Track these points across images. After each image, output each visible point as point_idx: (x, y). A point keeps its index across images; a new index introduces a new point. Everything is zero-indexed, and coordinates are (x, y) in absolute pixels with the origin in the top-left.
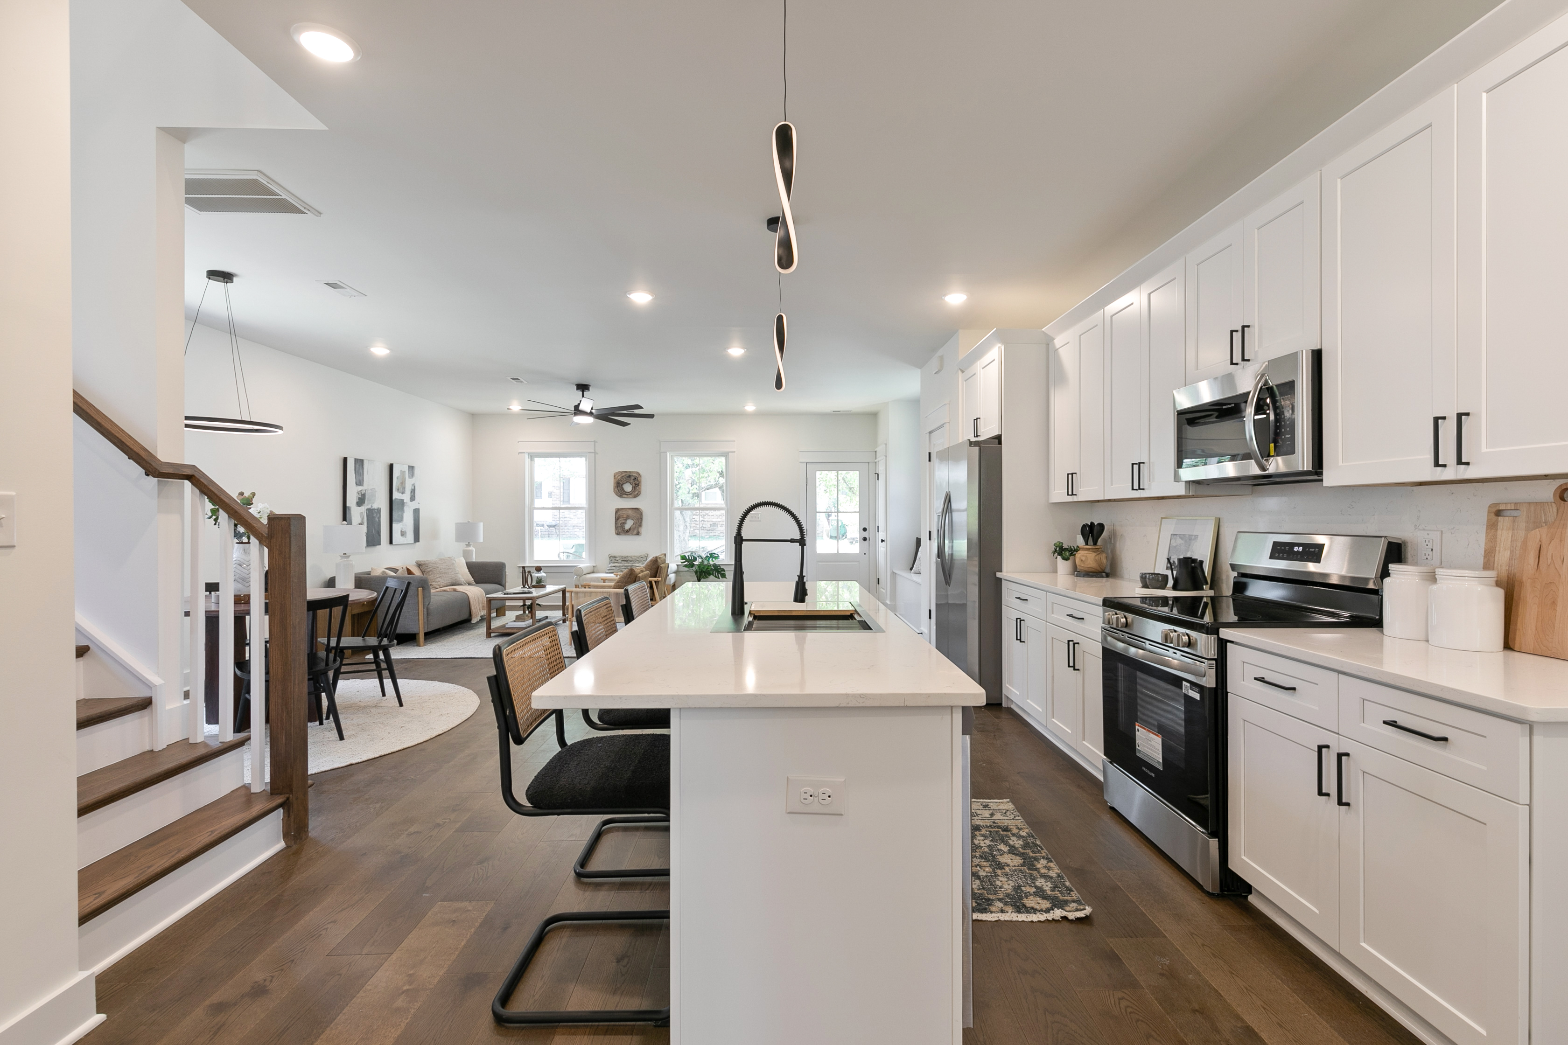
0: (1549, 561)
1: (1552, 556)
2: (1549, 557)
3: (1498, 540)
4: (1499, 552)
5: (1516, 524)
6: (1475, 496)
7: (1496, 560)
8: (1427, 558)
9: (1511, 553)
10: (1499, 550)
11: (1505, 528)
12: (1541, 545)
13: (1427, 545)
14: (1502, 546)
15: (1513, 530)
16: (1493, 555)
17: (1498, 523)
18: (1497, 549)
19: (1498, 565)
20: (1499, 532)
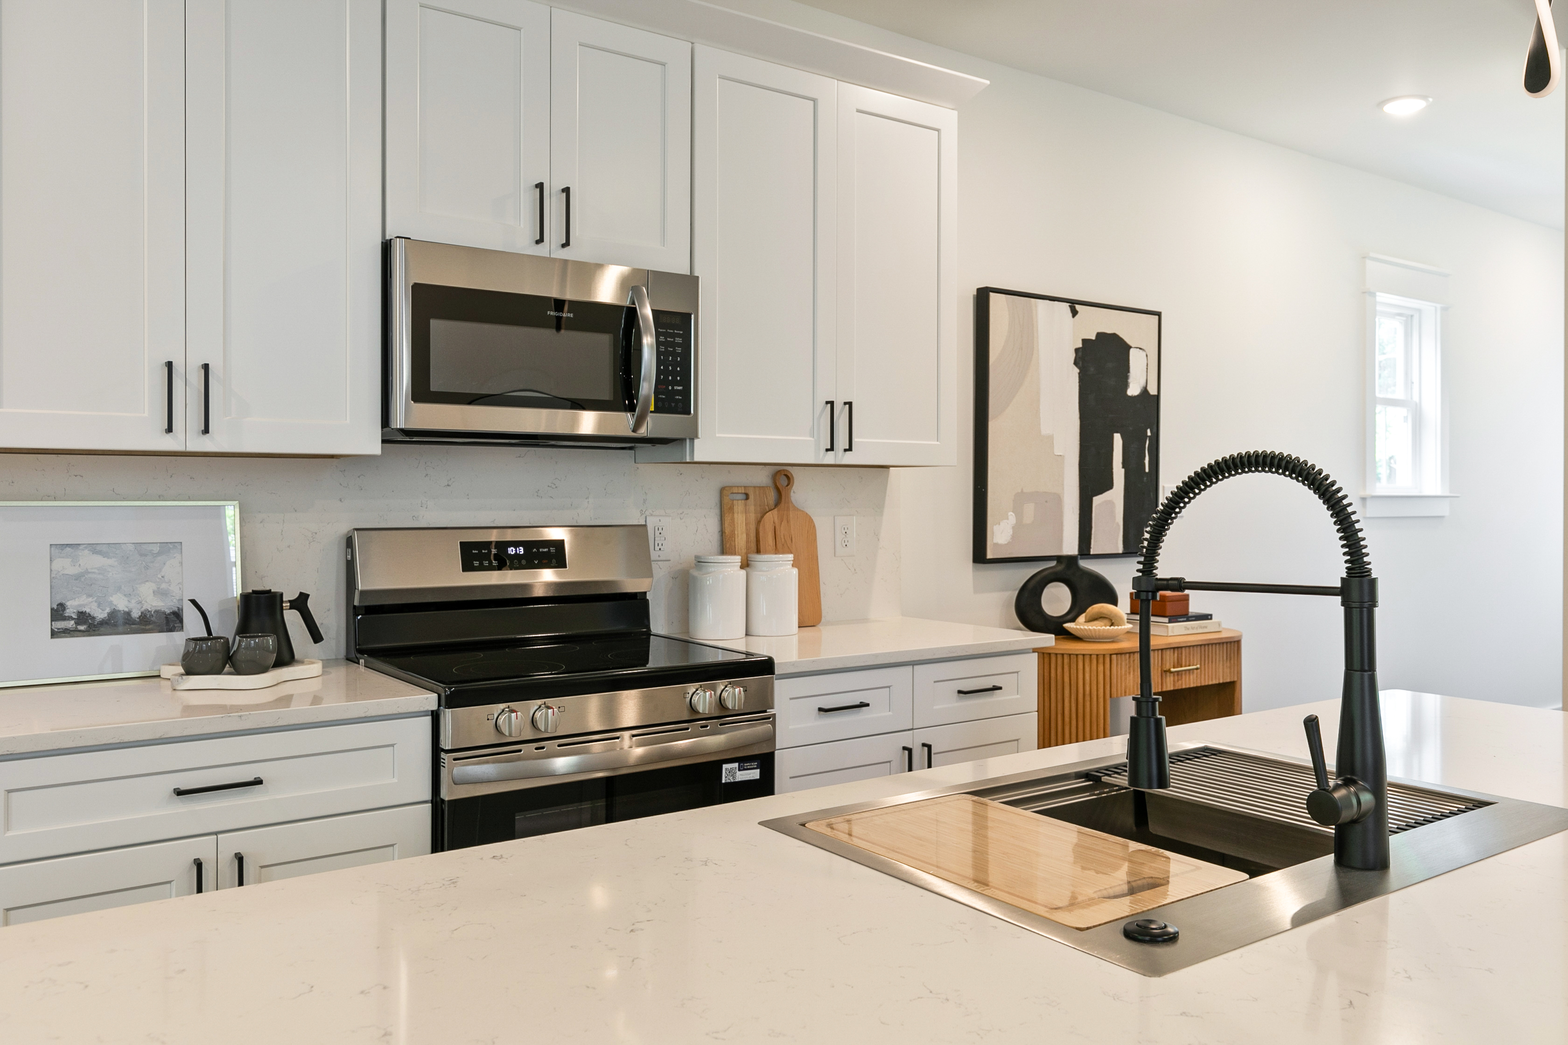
0: (783, 540)
1: (784, 536)
2: (782, 537)
3: (735, 523)
4: (738, 536)
5: (748, 507)
6: (703, 478)
7: (736, 544)
8: (660, 549)
9: (746, 536)
10: (738, 534)
11: (740, 512)
12: (775, 527)
13: (660, 533)
14: (739, 529)
15: (746, 513)
16: (733, 539)
17: (733, 506)
18: (736, 533)
19: (738, 548)
20: (736, 515)
